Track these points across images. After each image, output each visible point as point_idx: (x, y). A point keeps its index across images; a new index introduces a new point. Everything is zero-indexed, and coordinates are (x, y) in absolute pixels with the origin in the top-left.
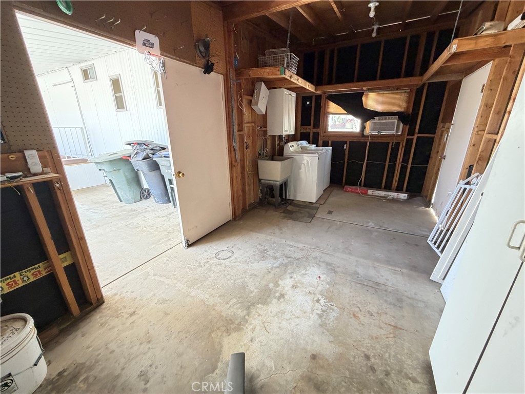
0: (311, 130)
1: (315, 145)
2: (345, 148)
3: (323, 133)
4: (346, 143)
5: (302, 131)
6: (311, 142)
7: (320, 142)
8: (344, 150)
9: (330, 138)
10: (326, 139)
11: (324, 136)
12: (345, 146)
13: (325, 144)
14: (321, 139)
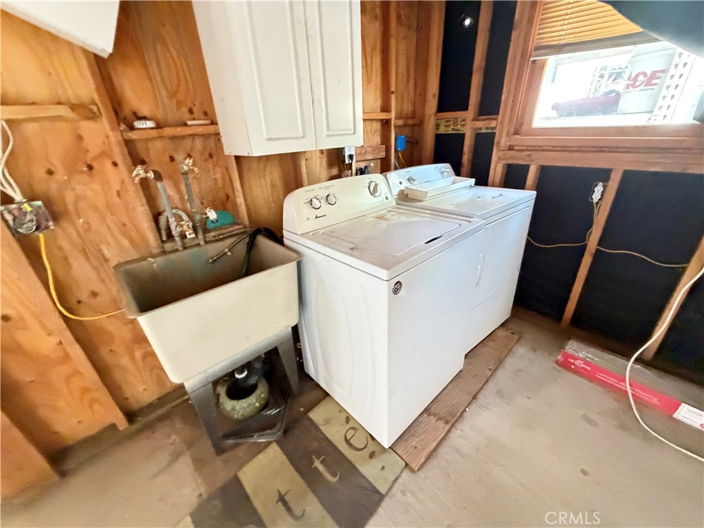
0: (467, 124)
1: (473, 181)
2: (596, 197)
3: (508, 135)
4: (604, 175)
5: (442, 130)
6: (465, 169)
7: (496, 170)
8: (589, 210)
9: (535, 155)
10: (518, 159)
11: (511, 148)
12: (599, 189)
13: (514, 178)
14: (500, 159)
